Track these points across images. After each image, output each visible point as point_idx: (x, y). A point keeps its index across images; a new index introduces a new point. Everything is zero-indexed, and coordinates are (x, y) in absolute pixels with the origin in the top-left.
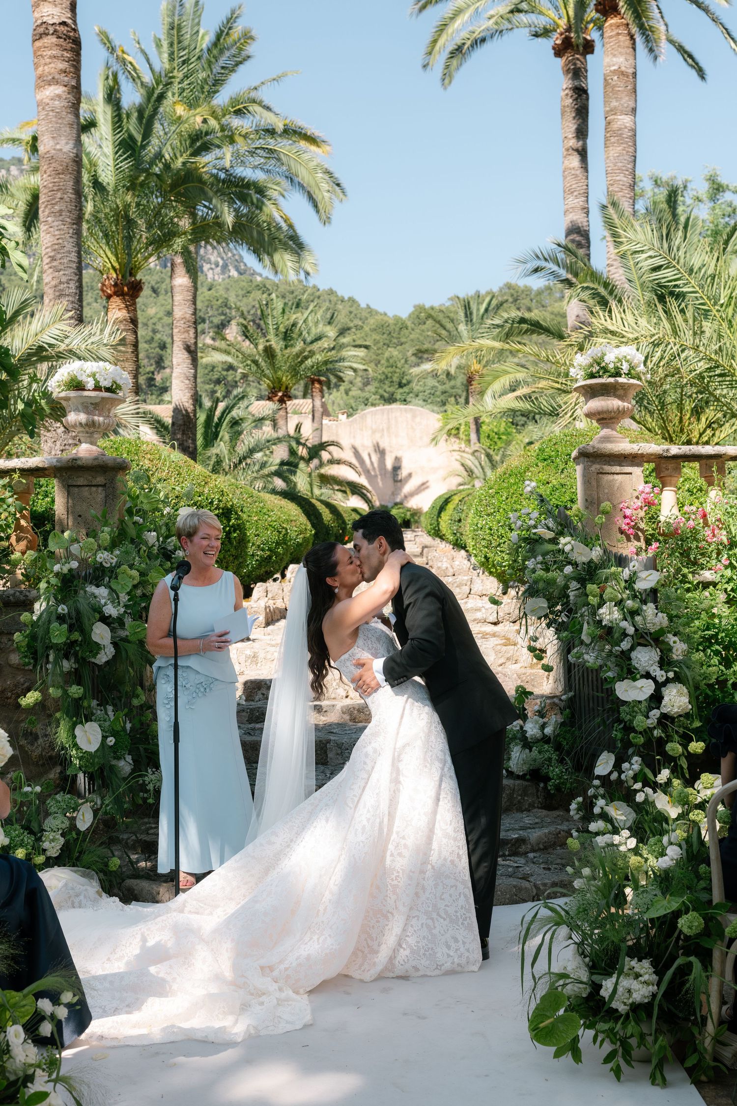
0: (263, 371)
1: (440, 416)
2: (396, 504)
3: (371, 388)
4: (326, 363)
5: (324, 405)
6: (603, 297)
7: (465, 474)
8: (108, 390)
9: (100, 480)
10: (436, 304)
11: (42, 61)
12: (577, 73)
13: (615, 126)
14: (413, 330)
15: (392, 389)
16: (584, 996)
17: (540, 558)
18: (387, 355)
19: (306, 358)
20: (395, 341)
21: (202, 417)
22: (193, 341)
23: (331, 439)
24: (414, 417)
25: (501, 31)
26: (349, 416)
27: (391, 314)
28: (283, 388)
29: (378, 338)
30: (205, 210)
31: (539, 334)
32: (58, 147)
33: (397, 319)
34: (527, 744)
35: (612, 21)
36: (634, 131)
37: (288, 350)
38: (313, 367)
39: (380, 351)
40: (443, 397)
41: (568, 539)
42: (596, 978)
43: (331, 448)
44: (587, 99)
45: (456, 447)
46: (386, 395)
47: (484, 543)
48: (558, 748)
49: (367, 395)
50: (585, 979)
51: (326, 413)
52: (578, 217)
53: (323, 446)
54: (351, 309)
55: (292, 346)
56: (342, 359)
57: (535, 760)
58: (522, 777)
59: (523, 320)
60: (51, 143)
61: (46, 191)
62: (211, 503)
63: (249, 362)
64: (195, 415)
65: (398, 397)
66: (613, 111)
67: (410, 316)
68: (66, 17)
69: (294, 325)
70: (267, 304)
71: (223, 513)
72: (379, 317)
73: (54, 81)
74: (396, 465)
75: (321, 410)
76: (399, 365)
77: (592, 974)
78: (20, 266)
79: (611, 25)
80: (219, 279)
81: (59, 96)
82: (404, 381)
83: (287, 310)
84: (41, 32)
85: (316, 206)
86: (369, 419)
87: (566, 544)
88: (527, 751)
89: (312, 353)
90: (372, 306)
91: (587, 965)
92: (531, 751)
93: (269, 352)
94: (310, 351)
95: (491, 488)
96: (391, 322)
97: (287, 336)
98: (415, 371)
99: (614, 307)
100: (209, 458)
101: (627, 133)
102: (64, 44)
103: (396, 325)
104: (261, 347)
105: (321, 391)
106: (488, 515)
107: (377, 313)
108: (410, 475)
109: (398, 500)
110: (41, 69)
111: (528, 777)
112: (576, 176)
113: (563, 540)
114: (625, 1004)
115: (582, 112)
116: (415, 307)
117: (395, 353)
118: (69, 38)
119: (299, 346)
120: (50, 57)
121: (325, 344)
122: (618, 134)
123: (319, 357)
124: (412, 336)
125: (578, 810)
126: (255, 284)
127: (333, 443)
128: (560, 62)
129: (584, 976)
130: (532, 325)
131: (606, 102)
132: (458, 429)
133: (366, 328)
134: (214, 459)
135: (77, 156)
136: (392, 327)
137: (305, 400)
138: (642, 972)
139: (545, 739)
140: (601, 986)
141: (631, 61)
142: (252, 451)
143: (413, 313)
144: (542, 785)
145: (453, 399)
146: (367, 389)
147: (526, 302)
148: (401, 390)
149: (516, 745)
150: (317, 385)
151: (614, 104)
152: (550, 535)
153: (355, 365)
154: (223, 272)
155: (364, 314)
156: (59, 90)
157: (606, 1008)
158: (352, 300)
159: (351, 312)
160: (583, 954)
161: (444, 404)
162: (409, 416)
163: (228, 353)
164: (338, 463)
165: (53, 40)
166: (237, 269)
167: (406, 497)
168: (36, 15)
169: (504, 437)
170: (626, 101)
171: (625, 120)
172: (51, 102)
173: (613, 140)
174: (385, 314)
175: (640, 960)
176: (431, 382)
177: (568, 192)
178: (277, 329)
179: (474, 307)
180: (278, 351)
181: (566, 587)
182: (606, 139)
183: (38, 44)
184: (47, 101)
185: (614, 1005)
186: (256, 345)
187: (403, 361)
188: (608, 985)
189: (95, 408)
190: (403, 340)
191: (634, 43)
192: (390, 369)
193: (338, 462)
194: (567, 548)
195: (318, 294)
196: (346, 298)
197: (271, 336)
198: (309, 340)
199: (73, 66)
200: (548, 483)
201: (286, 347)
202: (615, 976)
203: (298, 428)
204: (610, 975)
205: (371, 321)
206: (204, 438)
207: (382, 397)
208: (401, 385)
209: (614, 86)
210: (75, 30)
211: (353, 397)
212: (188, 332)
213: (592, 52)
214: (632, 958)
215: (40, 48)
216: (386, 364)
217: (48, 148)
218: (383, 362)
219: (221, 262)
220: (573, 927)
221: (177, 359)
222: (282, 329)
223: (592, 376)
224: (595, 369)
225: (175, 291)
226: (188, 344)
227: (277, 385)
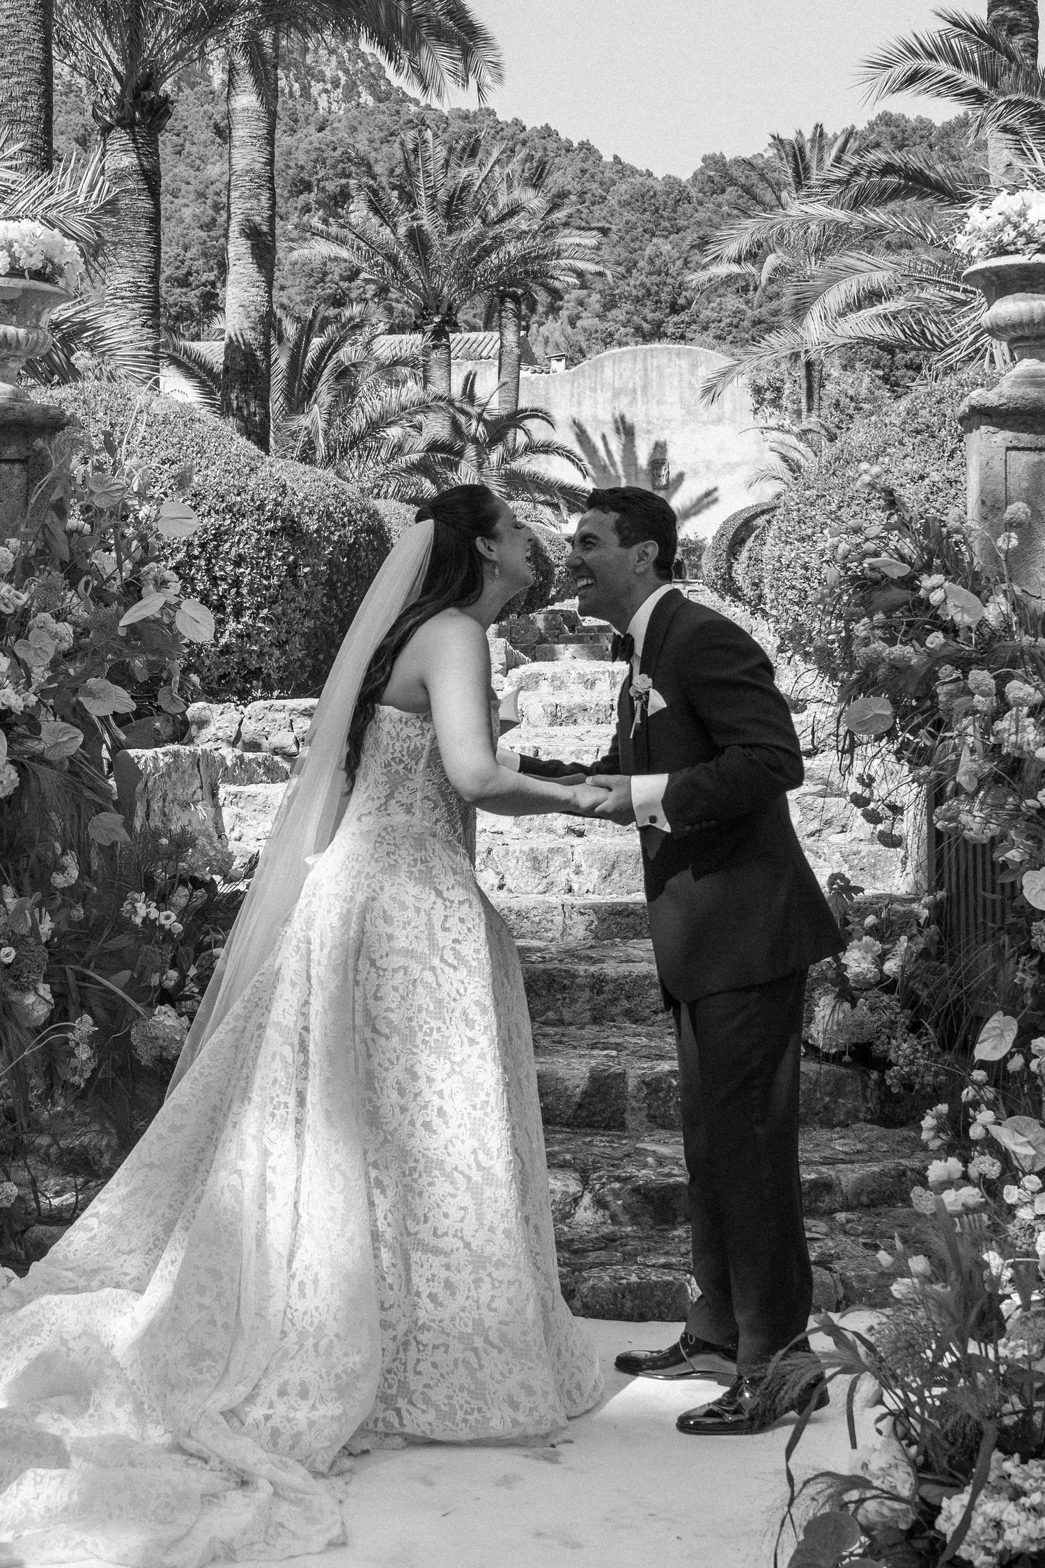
0: (407, 276)
3: (619, 314)
4: (524, 259)
5: (523, 344)
7: (788, 475)
8: (38, 275)
9: (18, 449)
10: (745, 155)
14: (701, 203)
15: (658, 315)
16: (903, 1526)
17: (879, 617)
18: (649, 251)
19: (487, 251)
20: (667, 224)
21: (282, 362)
22: (266, 214)
23: (534, 406)
26: (571, 362)
27: (659, 174)
28: (444, 308)
29: (633, 219)
31: (922, 196)
33: (671, 181)
34: (847, 992)
37: (454, 237)
38: (500, 267)
39: (637, 245)
40: (754, 332)
41: (938, 579)
42: (929, 1491)
43: (531, 424)
45: (772, 422)
46: (646, 327)
47: (791, 594)
48: (910, 1001)
49: (610, 326)
50: (905, 1492)
51: (526, 356)
53: (515, 418)
54: (586, 166)
55: (462, 227)
56: (558, 254)
57: (861, 1025)
58: (836, 1059)
59: (888, 169)
62: (261, 508)
63: (380, 259)
64: (267, 355)
65: (670, 330)
67: (695, 177)
69: (466, 187)
70: (415, 150)
71: (283, 529)
72: (639, 180)
74: (658, 456)
75: (517, 351)
76: (673, 271)
77: (920, 1481)
80: (340, 110)
82: (681, 301)
83: (453, 161)
86: (608, 372)
87: (933, 589)
88: (847, 1005)
89: (499, 241)
90: (625, 159)
91: (912, 1463)
92: (854, 1006)
93: (417, 239)
94: (493, 238)
95: (809, 488)
96: (659, 188)
97: (452, 209)
98: (695, 278)
100: (294, 435)
103: (668, 193)
104: (402, 230)
105: (517, 316)
106: (802, 540)
107: (634, 171)
111: (847, 1058)
113: (927, 581)
114: (988, 1552)
116: (704, 160)
117: (666, 247)
119: (475, 227)
121: (521, 223)
123: (512, 249)
125: (939, 1130)
126: (405, 118)
127: (535, 413)
129: (903, 1482)
130: (908, 177)
132: (778, 390)
133: (612, 201)
134: (303, 437)
136: (663, 198)
137: (488, 334)
138: (1027, 1486)
139: (886, 985)
140: (937, 1510)
142: (375, 426)
143: (701, 171)
144: (875, 1075)
146: (610, 315)
148: (676, 318)
149: (826, 993)
150: (509, 305)
152: (900, 570)
153: (581, 265)
154: (347, 98)
155: (608, 174)
157: (945, 1557)
158: (586, 147)
159: (584, 171)
160: (906, 1438)
162: (684, 363)
163: (342, 242)
164: (546, 452)
166: (373, 89)
169: (866, 406)
174: (649, 174)
175: (1024, 1461)
176: (732, 302)
178: (433, 196)
179: (811, 155)
180: (434, 237)
181: (931, 677)
185: (964, 1552)
186: (394, 227)
187: (679, 263)
188: (953, 1507)
189: (10, 311)
190: (681, 223)
192: (655, 278)
193: (547, 449)
194: (936, 597)
195: (522, 136)
196: (576, 145)
197: (423, 211)
198: (493, 214)
200: (922, 478)
201: (450, 230)
202: (969, 1489)
203: (470, 381)
204: (957, 1487)
205: (623, 187)
206: (286, 398)
207: (638, 330)
208: (675, 309)
211: (585, 330)
212: (257, 197)
214: (1008, 1453)
216: (648, 268)
218: (641, 264)
219: (343, 79)
220: (887, 1379)
221: (238, 248)
222: (442, 196)
223: (1001, 251)
224: (1009, 235)
225: (238, 118)
226: (258, 219)
227: (431, 302)
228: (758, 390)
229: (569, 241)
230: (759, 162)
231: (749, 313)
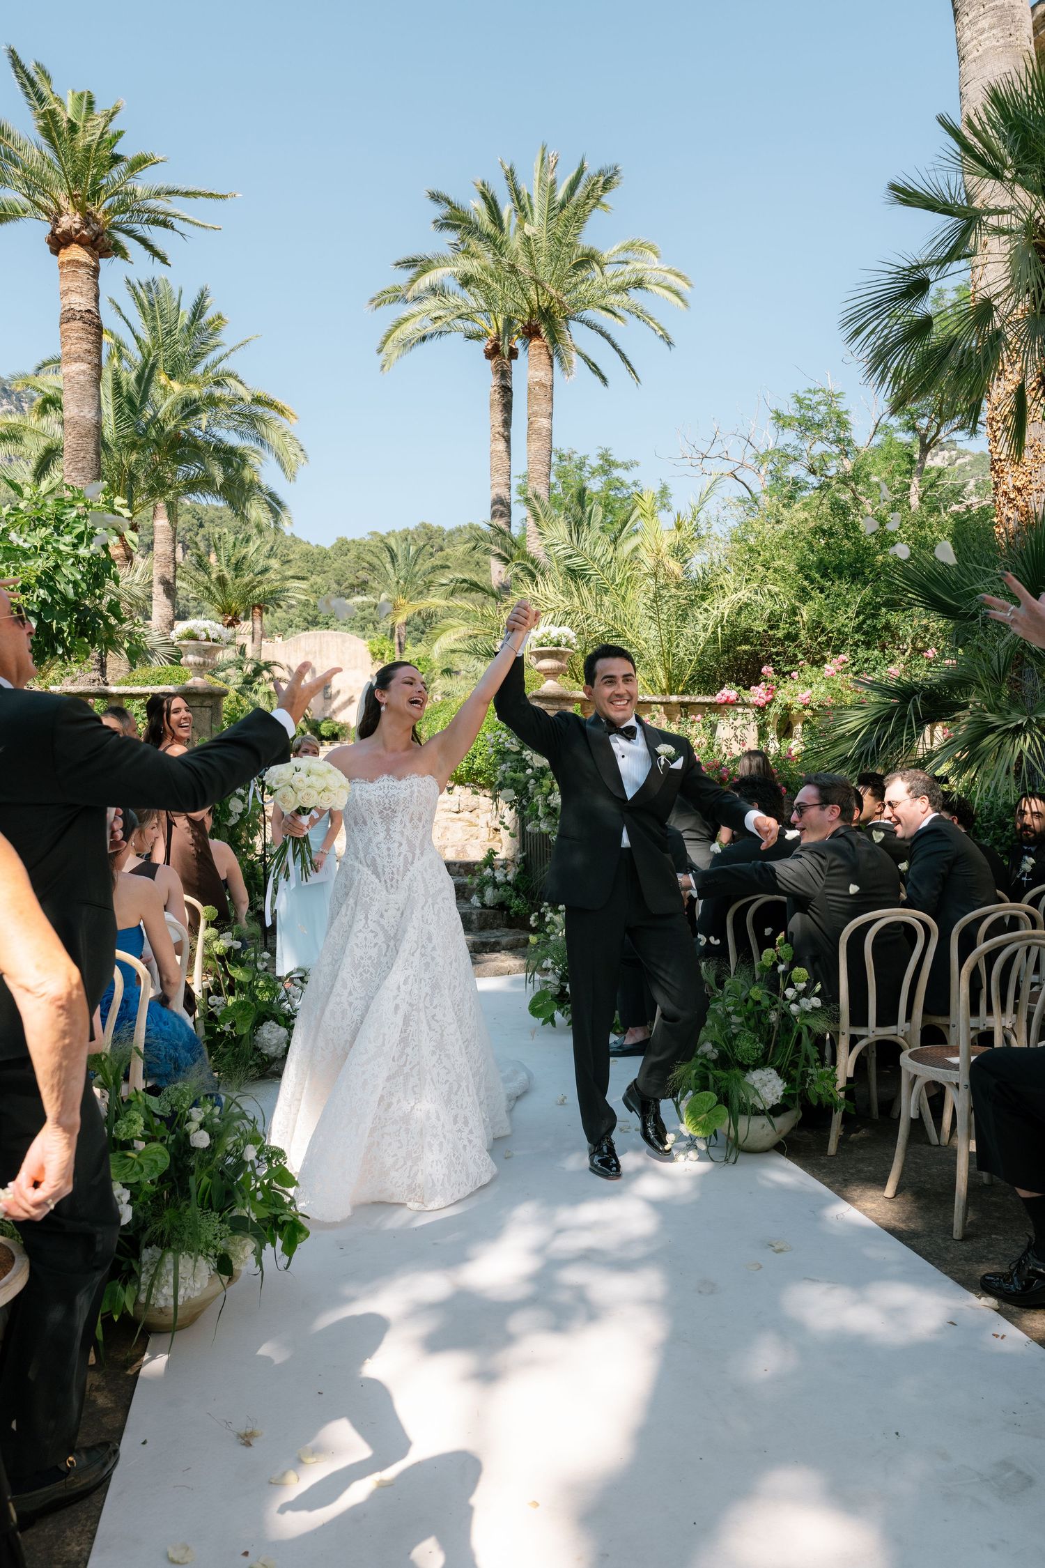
0: (214, 597)
1: (366, 642)
2: (326, 719)
4: (272, 592)
5: (263, 627)
6: (530, 570)
9: (208, 702)
10: (357, 538)
11: (70, 342)
12: (504, 374)
13: (536, 426)
14: (335, 560)
16: (557, 992)
17: (509, 764)
19: (254, 587)
20: (319, 569)
22: (172, 574)
23: (270, 659)
24: (344, 642)
25: (441, 333)
26: (285, 638)
27: (313, 544)
28: (233, 613)
30: (197, 470)
31: (477, 592)
32: (82, 414)
33: (321, 549)
34: (496, 886)
35: (536, 342)
36: (551, 431)
37: (238, 580)
38: (258, 595)
40: (362, 623)
41: (529, 752)
43: (275, 668)
44: (512, 396)
46: (310, 618)
48: (516, 888)
50: (557, 986)
51: (264, 634)
52: (502, 491)
53: (264, 666)
55: (242, 576)
56: (285, 590)
57: (502, 896)
58: (492, 907)
59: (464, 581)
60: (76, 410)
61: (70, 450)
63: (203, 589)
65: (321, 620)
66: (535, 414)
67: (332, 547)
68: (90, 305)
69: (244, 557)
70: (219, 538)
72: (304, 547)
73: (79, 359)
75: (260, 632)
78: (132, 542)
79: (535, 346)
81: (84, 372)
83: (238, 544)
84: (68, 317)
85: (282, 465)
86: (303, 643)
88: (496, 890)
89: (260, 583)
90: (296, 535)
92: (499, 890)
93: (221, 581)
94: (258, 581)
96: (316, 551)
97: (238, 567)
99: (539, 580)
101: (545, 433)
102: (89, 328)
103: (319, 554)
104: (214, 576)
105: (261, 616)
107: (301, 541)
108: (338, 692)
109: (327, 715)
110: (68, 347)
111: (498, 907)
112: (502, 458)
113: (525, 753)
115: (507, 407)
116: (337, 539)
117: (319, 580)
118: (94, 324)
119: (249, 576)
120: (77, 339)
121: (271, 575)
122: (538, 432)
123: (267, 587)
124: (335, 565)
127: (271, 663)
128: (490, 364)
130: (471, 584)
131: (529, 407)
132: (382, 654)
135: (98, 423)
136: (317, 556)
137: (248, 623)
139: (508, 883)
141: (550, 376)
143: (336, 545)
144: (506, 912)
145: (370, 626)
147: (439, 541)
150: (257, 610)
151: (536, 408)
152: (516, 749)
155: (289, 542)
156: (84, 366)
158: (278, 529)
161: (363, 628)
162: (339, 640)
165: (79, 324)
167: (334, 712)
168: (65, 301)
170: (545, 407)
171: (543, 422)
172: (76, 376)
173: (534, 437)
174: (309, 544)
177: (493, 470)
178: (229, 561)
180: (230, 582)
181: (527, 782)
182: (529, 436)
183: (65, 326)
184: (73, 375)
186: (209, 574)
187: (326, 588)
190: (326, 569)
191: (552, 362)
194: (528, 758)
197: (224, 568)
198: (256, 571)
199: (97, 347)
201: (236, 577)
203: (244, 647)
205: (296, 549)
209: (535, 395)
210: (98, 317)
212: (168, 566)
213: (516, 358)
215: (67, 329)
217: (73, 414)
221: (158, 590)
222: (233, 560)
223: (542, 645)
224: (544, 640)
225: (157, 530)
226: (168, 577)
227: (227, 610)
228: (373, 654)
229: (294, 585)
230: (364, 542)
231: (360, 614)
